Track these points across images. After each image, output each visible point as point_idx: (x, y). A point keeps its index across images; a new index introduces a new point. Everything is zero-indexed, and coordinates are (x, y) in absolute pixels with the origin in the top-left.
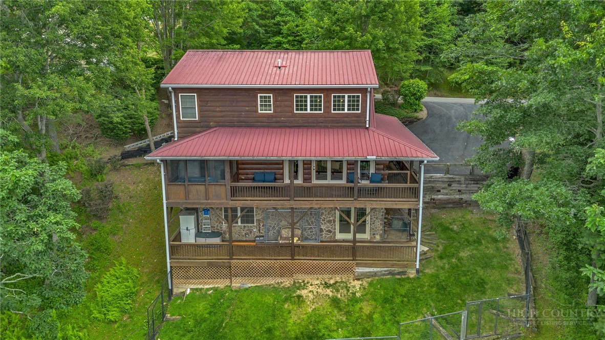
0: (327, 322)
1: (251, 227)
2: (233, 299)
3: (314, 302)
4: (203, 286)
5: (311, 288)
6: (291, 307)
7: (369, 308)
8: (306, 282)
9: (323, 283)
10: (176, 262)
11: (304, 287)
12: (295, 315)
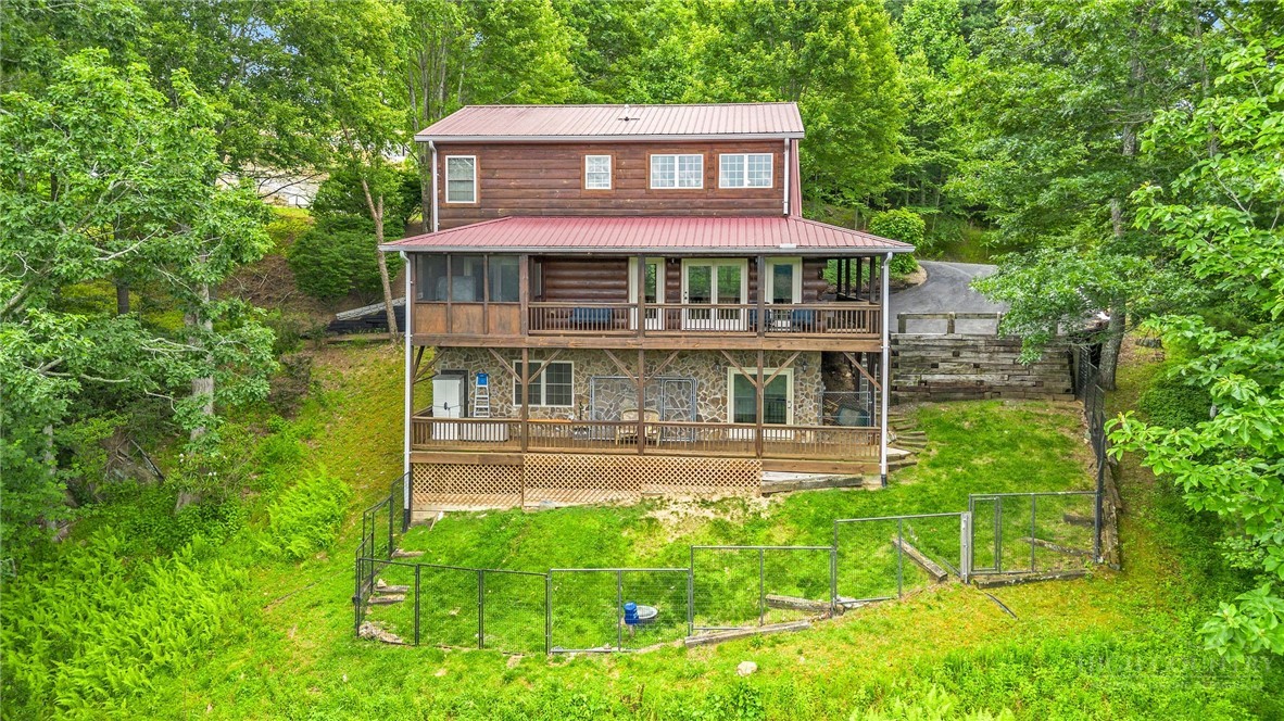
0: (702, 557)
1: (565, 411)
2: (525, 525)
3: (679, 529)
4: (470, 507)
5: (674, 508)
6: (634, 536)
7: (784, 535)
8: (665, 498)
9: (699, 500)
10: (421, 455)
11: (663, 505)
12: (642, 547)
